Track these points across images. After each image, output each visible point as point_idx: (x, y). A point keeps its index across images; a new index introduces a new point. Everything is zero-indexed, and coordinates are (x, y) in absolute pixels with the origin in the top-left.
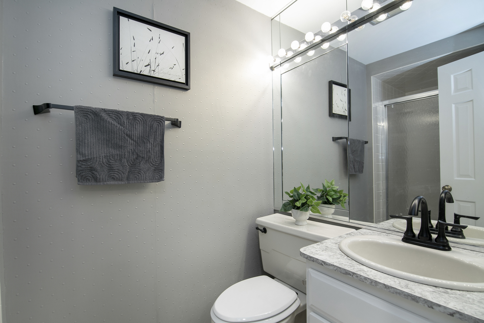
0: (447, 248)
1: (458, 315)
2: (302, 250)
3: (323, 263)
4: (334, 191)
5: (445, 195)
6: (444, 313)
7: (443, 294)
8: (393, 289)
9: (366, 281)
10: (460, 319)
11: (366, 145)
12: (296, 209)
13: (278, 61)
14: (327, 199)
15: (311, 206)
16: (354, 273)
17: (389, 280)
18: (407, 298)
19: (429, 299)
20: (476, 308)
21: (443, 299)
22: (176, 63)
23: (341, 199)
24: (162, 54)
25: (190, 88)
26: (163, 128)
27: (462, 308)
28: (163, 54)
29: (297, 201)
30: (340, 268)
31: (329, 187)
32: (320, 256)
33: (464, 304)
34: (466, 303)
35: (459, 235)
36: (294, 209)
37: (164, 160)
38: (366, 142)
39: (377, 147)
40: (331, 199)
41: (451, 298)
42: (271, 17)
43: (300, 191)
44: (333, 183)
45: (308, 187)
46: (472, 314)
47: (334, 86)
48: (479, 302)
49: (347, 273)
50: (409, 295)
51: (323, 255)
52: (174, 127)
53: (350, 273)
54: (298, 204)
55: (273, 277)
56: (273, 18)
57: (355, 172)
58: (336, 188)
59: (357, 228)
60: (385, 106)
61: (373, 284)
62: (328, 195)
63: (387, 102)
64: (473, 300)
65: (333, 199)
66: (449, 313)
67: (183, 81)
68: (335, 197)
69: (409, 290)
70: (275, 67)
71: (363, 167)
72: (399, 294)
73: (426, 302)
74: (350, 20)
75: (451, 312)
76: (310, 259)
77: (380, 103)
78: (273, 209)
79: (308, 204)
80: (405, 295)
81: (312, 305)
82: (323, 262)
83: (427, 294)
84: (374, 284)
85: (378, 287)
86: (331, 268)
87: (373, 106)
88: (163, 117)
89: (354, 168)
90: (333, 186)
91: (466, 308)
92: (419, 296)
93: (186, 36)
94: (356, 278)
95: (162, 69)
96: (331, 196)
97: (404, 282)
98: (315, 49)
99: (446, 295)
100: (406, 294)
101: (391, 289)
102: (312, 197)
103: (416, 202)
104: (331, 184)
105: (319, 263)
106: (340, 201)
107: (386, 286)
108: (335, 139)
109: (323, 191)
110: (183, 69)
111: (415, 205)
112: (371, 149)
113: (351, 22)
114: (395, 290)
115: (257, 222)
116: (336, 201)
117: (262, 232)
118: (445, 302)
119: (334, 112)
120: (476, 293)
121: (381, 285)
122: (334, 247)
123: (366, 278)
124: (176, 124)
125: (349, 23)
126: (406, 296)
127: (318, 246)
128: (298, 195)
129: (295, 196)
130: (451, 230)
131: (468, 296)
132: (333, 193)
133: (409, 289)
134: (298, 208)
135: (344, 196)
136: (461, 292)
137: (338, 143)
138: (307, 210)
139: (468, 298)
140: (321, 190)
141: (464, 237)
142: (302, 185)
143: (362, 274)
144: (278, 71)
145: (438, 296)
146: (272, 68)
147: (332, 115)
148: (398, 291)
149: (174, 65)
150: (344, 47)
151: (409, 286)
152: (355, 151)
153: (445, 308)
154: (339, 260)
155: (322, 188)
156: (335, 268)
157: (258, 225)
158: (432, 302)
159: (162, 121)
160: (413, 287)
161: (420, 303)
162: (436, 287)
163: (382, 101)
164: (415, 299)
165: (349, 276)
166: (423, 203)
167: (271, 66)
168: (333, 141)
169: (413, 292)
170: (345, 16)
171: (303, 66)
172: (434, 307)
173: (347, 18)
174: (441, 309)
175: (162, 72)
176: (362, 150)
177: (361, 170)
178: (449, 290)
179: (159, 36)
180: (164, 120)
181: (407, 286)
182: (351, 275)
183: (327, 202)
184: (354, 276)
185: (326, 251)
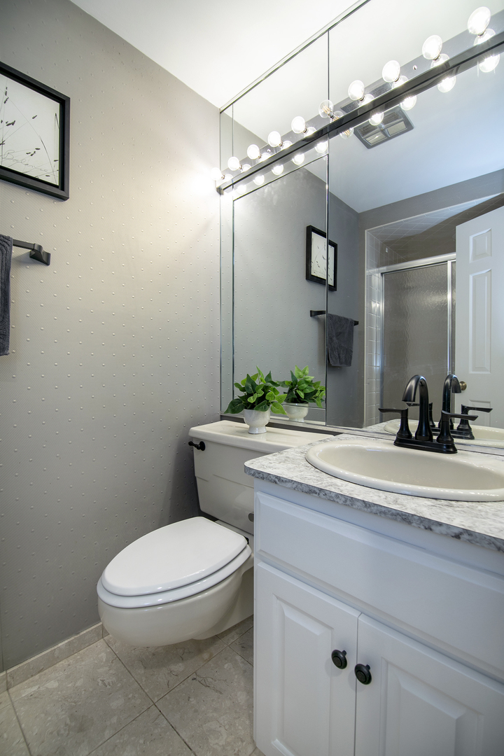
0: (451, 450)
1: (465, 536)
2: (248, 464)
3: (277, 480)
4: (307, 382)
5: (451, 380)
6: (447, 535)
7: (446, 507)
8: (375, 507)
9: (338, 500)
10: (469, 541)
11: (356, 327)
12: (250, 409)
13: (229, 179)
14: (297, 395)
15: (272, 402)
16: (321, 490)
17: (372, 495)
18: (396, 520)
19: (426, 517)
20: (491, 523)
21: (445, 515)
22: (40, 146)
23: (317, 394)
24: (10, 124)
25: (68, 195)
26: (8, 257)
27: (471, 525)
28: (13, 124)
29: (252, 395)
30: (301, 484)
31: (300, 377)
32: (274, 470)
33: (475, 518)
34: (477, 517)
35: (467, 434)
36: (246, 408)
37: (9, 316)
38: (356, 323)
39: (371, 331)
40: (302, 395)
41: (457, 513)
42: (219, 107)
43: (257, 382)
44: (307, 372)
45: (269, 376)
46: (485, 532)
47: (314, 235)
48: (493, 514)
49: (311, 491)
50: (398, 514)
51: (279, 468)
52: (35, 263)
53: (316, 490)
54: (251, 400)
55: (214, 519)
56: (222, 109)
57: (341, 363)
58: (310, 378)
59: (335, 434)
60: (382, 274)
61: (348, 503)
62: (298, 389)
63: (384, 269)
64: (487, 512)
65: (306, 395)
66: (453, 535)
67: (56, 181)
68: (308, 391)
69: (398, 506)
70: (224, 189)
71: (351, 357)
72: (385, 513)
73: (422, 520)
74: (332, 117)
75: (456, 531)
76: (257, 475)
77: (376, 270)
78: (219, 413)
79: (268, 401)
80: (392, 514)
81: (261, 550)
82: (277, 477)
83: (424, 509)
84: (350, 502)
85: (354, 507)
86: (289, 485)
87: (367, 272)
88: (8, 238)
89: (339, 357)
90: (307, 377)
91: (477, 524)
92: (413, 513)
93: (63, 102)
94: (324, 497)
95: (10, 152)
96: (302, 391)
97: (391, 496)
98: (283, 163)
99: (450, 509)
100: (394, 512)
101: (372, 508)
102: (274, 390)
103: (413, 383)
104: (304, 373)
105: (271, 481)
106: (316, 398)
107: (366, 504)
108: (314, 314)
109: (292, 384)
110: (55, 161)
111: (411, 388)
112: (362, 333)
113: (334, 120)
114: (379, 508)
115: (191, 434)
116: (309, 397)
117: (198, 448)
118: (448, 519)
119: (313, 274)
120: (489, 504)
121: (359, 504)
122: (298, 458)
123: (338, 495)
124: (39, 257)
125: (331, 121)
126: (394, 517)
127: (275, 457)
128: (252, 386)
129: (248, 388)
130: (458, 428)
131: (480, 508)
132: (305, 385)
133: (398, 504)
134: (252, 406)
135: (321, 391)
136: (470, 503)
137: (318, 320)
138: (265, 410)
139: (480, 511)
140: (289, 382)
141: (472, 438)
142: (259, 371)
143: (333, 490)
144: (230, 195)
145: (438, 511)
146: (220, 191)
147: (310, 278)
148: (383, 509)
149: (37, 149)
150: (324, 159)
151: (399, 501)
152: (340, 333)
153: (448, 526)
154: (302, 473)
155: (290, 380)
156: (294, 486)
157: (192, 438)
158: (430, 520)
159: (6, 245)
160: (405, 502)
161: (414, 524)
162: (436, 499)
163: (378, 266)
164: (406, 519)
165: (314, 495)
166: (423, 386)
167: (218, 186)
168: (311, 316)
169: (404, 508)
170: (325, 108)
171: (266, 189)
172: (433, 527)
173: (329, 113)
174: (443, 529)
175: (9, 156)
176: (351, 333)
177: (348, 363)
178: (453, 502)
179: (4, 90)
180: (9, 243)
181: (396, 502)
182: (316, 493)
183: (297, 400)
184: (321, 494)
185: (284, 462)
